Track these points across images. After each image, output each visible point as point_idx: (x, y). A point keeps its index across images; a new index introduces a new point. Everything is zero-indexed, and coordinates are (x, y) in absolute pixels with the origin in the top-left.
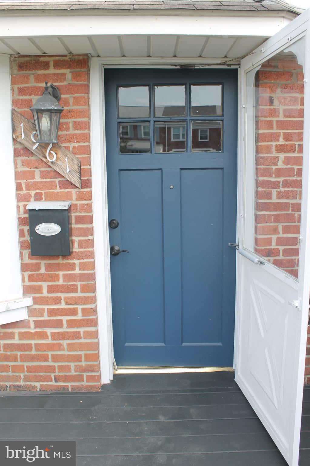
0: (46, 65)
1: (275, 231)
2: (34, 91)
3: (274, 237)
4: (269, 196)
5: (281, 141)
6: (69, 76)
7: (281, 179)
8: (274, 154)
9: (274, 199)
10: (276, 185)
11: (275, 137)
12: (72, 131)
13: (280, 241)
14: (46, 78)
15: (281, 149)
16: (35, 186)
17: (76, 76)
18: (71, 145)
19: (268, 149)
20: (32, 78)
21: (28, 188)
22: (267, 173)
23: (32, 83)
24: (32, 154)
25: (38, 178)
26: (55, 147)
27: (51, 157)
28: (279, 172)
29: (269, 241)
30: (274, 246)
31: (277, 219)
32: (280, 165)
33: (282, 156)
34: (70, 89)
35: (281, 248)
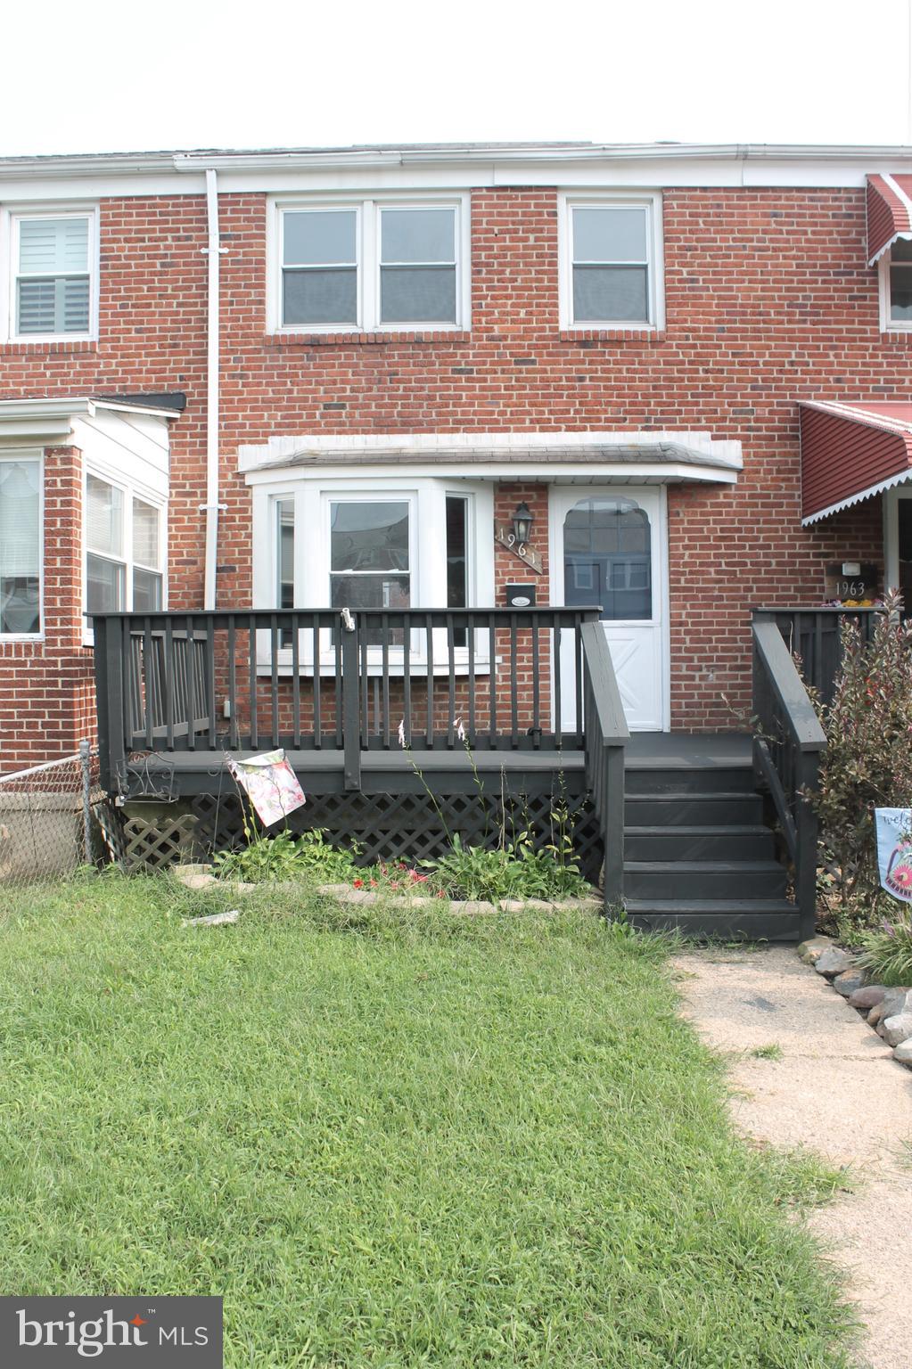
0: (519, 489)
1: (684, 607)
2: (511, 506)
3: (684, 612)
4: (678, 581)
5: (687, 542)
6: (535, 497)
7: (687, 570)
8: (681, 551)
9: (683, 584)
10: (683, 573)
11: (682, 539)
12: (536, 535)
13: (688, 615)
14: (518, 498)
15: (686, 547)
16: (509, 573)
17: (540, 496)
18: (536, 545)
19: (677, 548)
20: (509, 497)
21: (504, 574)
22: (677, 565)
23: (509, 501)
24: (508, 549)
25: (511, 568)
26: (526, 545)
27: (522, 552)
28: (685, 564)
29: (680, 615)
30: (684, 619)
31: (685, 598)
32: (687, 559)
33: (687, 553)
34: (536, 506)
35: (690, 620)
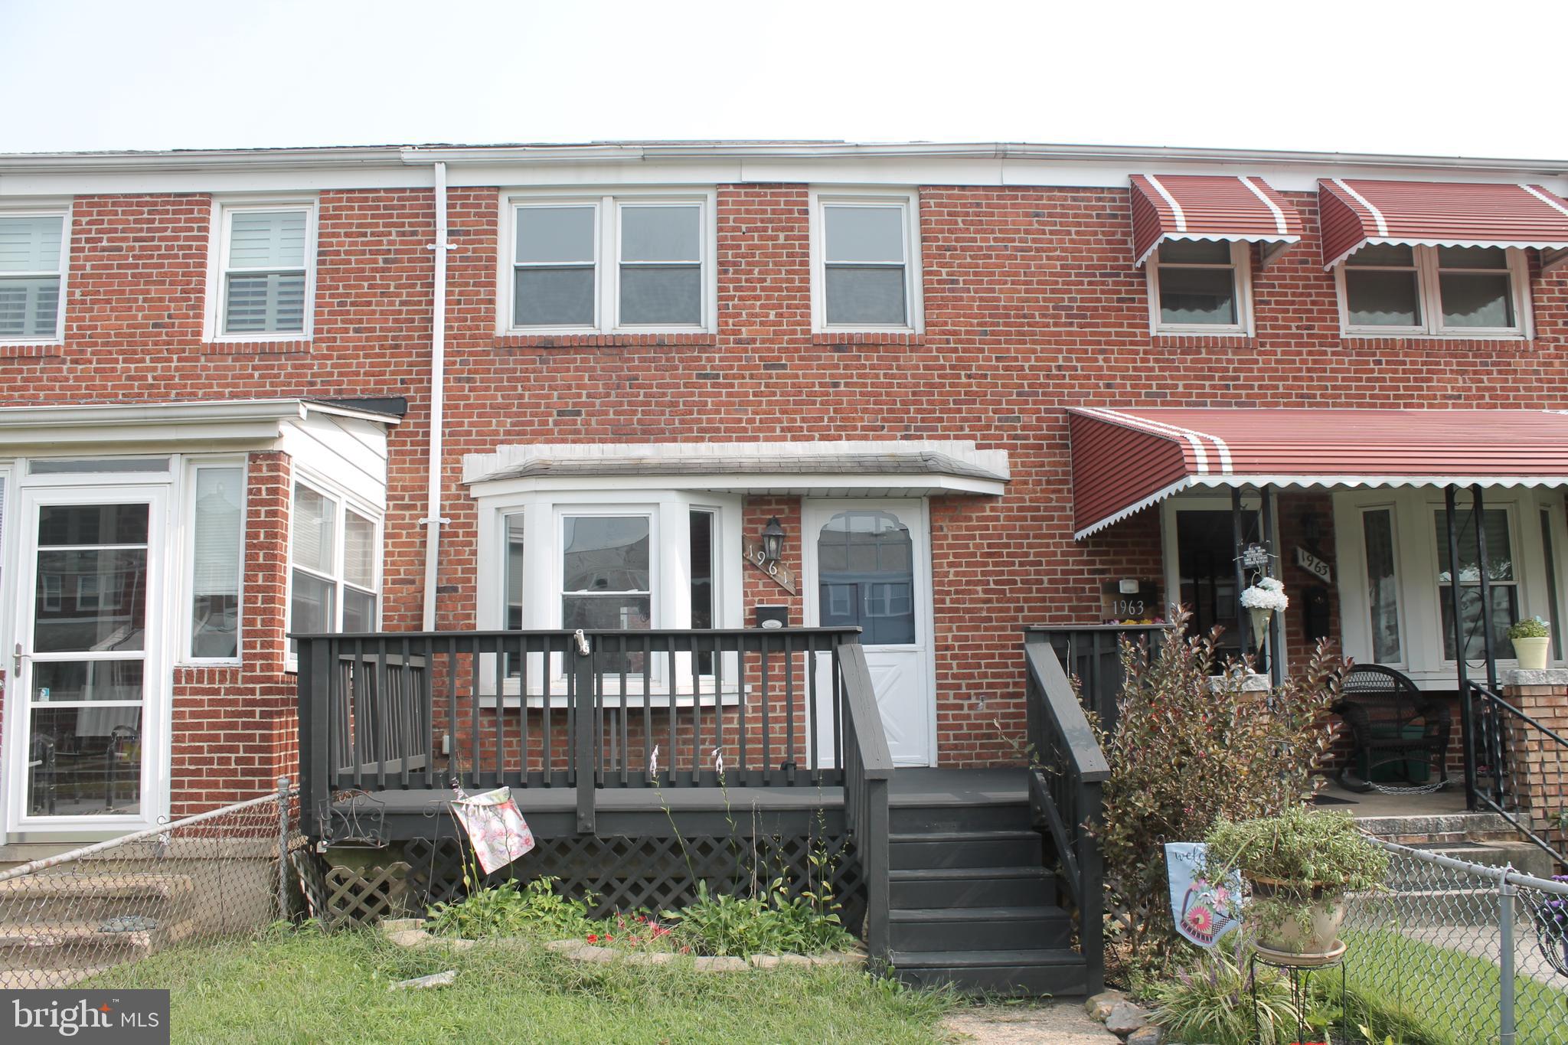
0: (769, 503)
1: (950, 630)
2: (759, 521)
3: (950, 635)
4: (943, 601)
5: (951, 559)
6: (787, 511)
7: (952, 589)
8: (946, 569)
9: (948, 604)
10: (948, 593)
11: (946, 556)
12: (788, 552)
13: (955, 638)
14: (769, 512)
15: (951, 565)
16: (759, 593)
17: (792, 511)
18: (788, 563)
19: (941, 565)
20: (758, 511)
21: (753, 595)
22: (941, 583)
23: (758, 516)
24: (757, 568)
25: (761, 588)
26: (777, 563)
27: (773, 571)
28: (950, 584)
29: (946, 639)
30: (950, 642)
31: (951, 620)
32: (951, 577)
33: (952, 570)
34: (787, 520)
35: (956, 644)
